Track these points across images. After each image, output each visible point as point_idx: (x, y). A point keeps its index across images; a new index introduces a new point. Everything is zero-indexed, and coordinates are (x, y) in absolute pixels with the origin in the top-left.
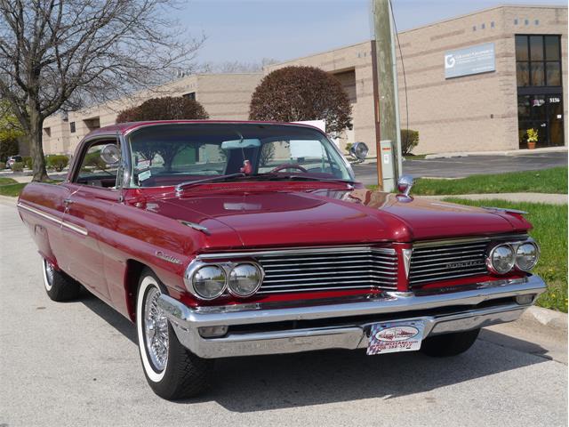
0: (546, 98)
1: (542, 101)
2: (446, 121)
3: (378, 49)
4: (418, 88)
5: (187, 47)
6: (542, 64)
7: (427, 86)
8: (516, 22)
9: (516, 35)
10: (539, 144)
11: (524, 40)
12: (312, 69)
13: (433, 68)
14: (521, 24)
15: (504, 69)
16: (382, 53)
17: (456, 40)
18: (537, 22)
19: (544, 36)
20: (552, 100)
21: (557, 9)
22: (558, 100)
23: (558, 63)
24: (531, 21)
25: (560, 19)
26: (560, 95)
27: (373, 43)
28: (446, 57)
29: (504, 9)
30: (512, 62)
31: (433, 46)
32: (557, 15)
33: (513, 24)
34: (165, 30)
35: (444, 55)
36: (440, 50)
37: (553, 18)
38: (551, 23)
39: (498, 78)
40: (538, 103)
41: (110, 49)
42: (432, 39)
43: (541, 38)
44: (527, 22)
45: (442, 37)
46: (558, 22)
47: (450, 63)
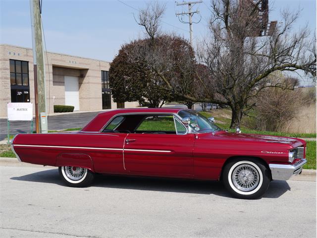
0: (22, 91)
3: (38, 69)
6: (21, 74)
8: (10, 53)
9: (10, 60)
11: (13, 62)
14: (12, 54)
15: (4, 76)
16: (40, 71)
18: (19, 54)
19: (22, 61)
20: (25, 92)
21: (27, 49)
22: (27, 93)
23: (27, 75)
24: (17, 53)
26: (28, 90)
30: (8, 73)
32: (27, 52)
33: (8, 54)
37: (25, 53)
38: (25, 55)
39: (1, 80)
40: (20, 93)
43: (20, 62)
44: (14, 54)
46: (27, 55)
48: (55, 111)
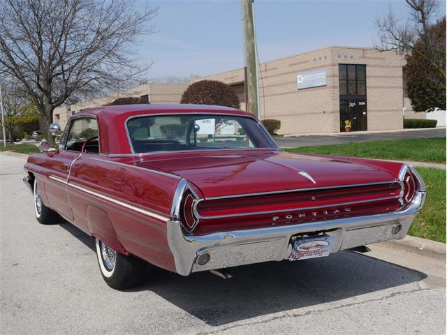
0: (357, 102)
1: (354, 104)
2: (297, 115)
3: (248, 72)
4: (281, 94)
5: (142, 68)
6: (354, 82)
7: (287, 93)
8: (339, 57)
9: (340, 64)
10: (352, 129)
11: (344, 67)
12: (217, 82)
13: (290, 83)
14: (343, 57)
15: (332, 85)
16: (251, 74)
17: (304, 66)
18: (352, 57)
19: (356, 65)
20: (360, 103)
21: (364, 50)
22: (364, 103)
23: (364, 82)
24: (349, 56)
25: (365, 55)
26: (365, 100)
27: (246, 68)
28: (298, 77)
29: (333, 49)
30: (337, 80)
31: (291, 69)
32: (364, 53)
33: (337, 58)
34: (130, 57)
35: (297, 75)
36: (293, 72)
37: (362, 54)
38: (360, 57)
39: (328, 90)
40: (352, 105)
41: (96, 68)
42: (290, 65)
43: (354, 66)
45: (295, 64)
46: (364, 57)
47: (300, 80)
48: (405, 127)
